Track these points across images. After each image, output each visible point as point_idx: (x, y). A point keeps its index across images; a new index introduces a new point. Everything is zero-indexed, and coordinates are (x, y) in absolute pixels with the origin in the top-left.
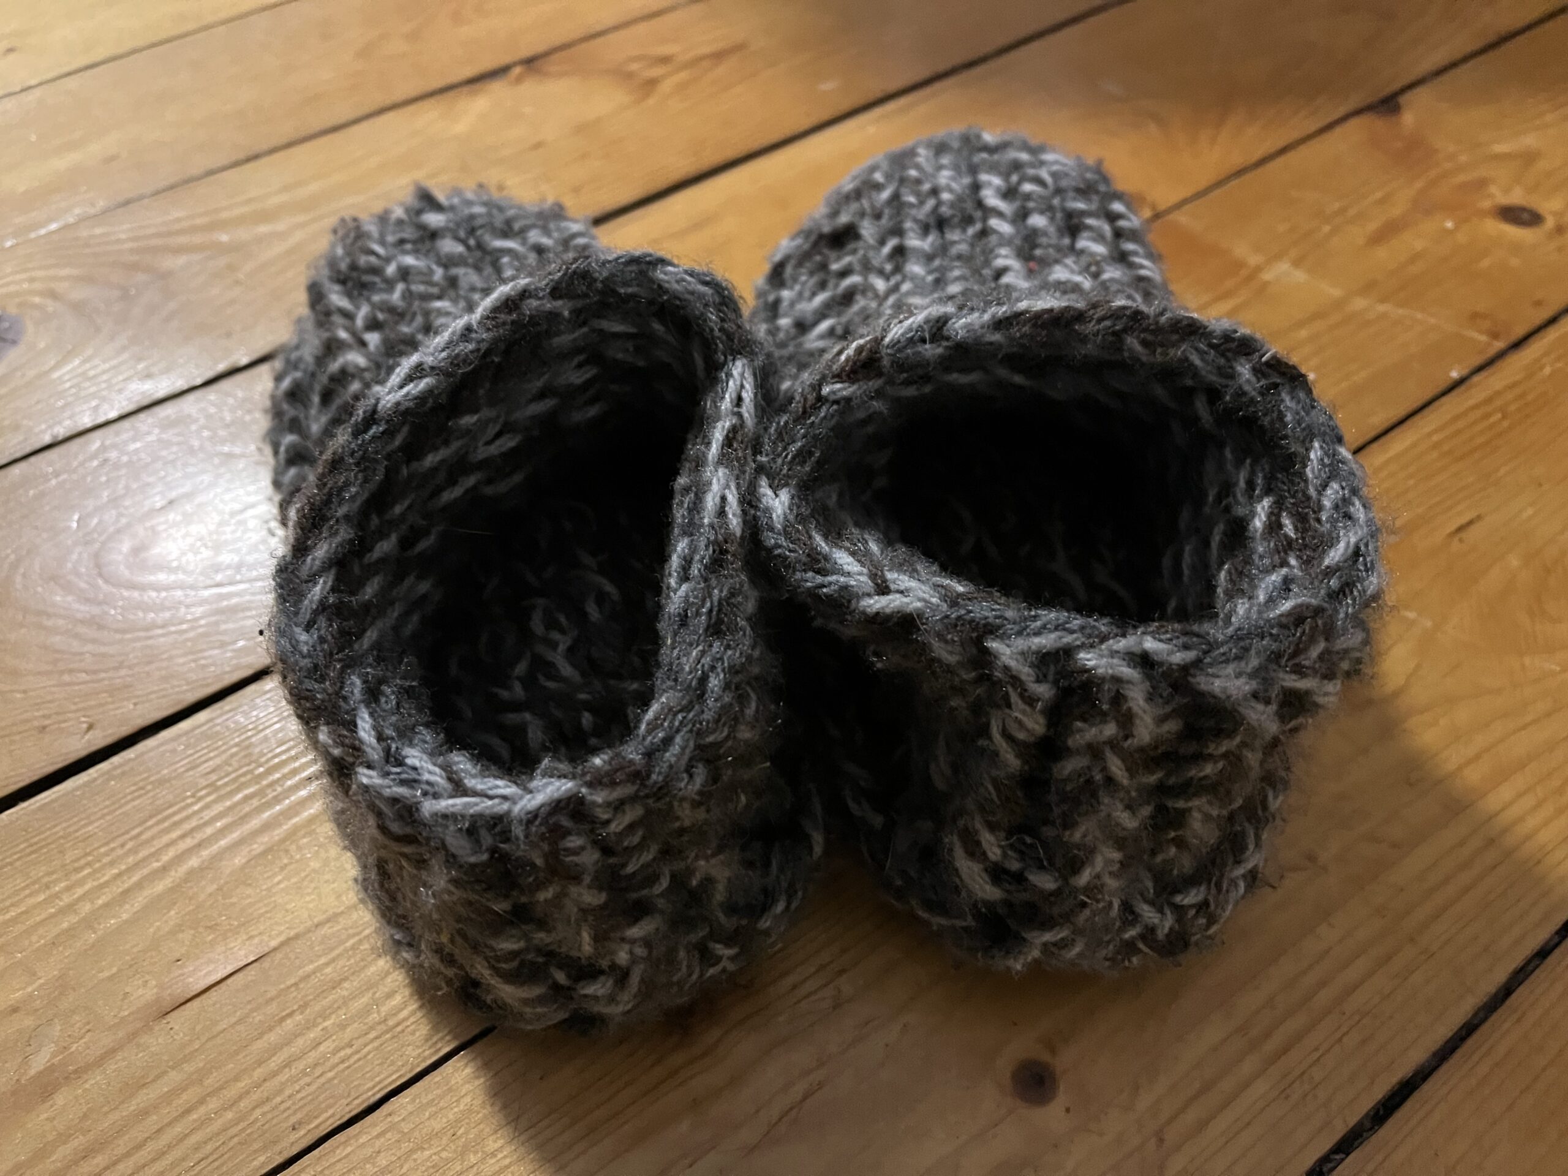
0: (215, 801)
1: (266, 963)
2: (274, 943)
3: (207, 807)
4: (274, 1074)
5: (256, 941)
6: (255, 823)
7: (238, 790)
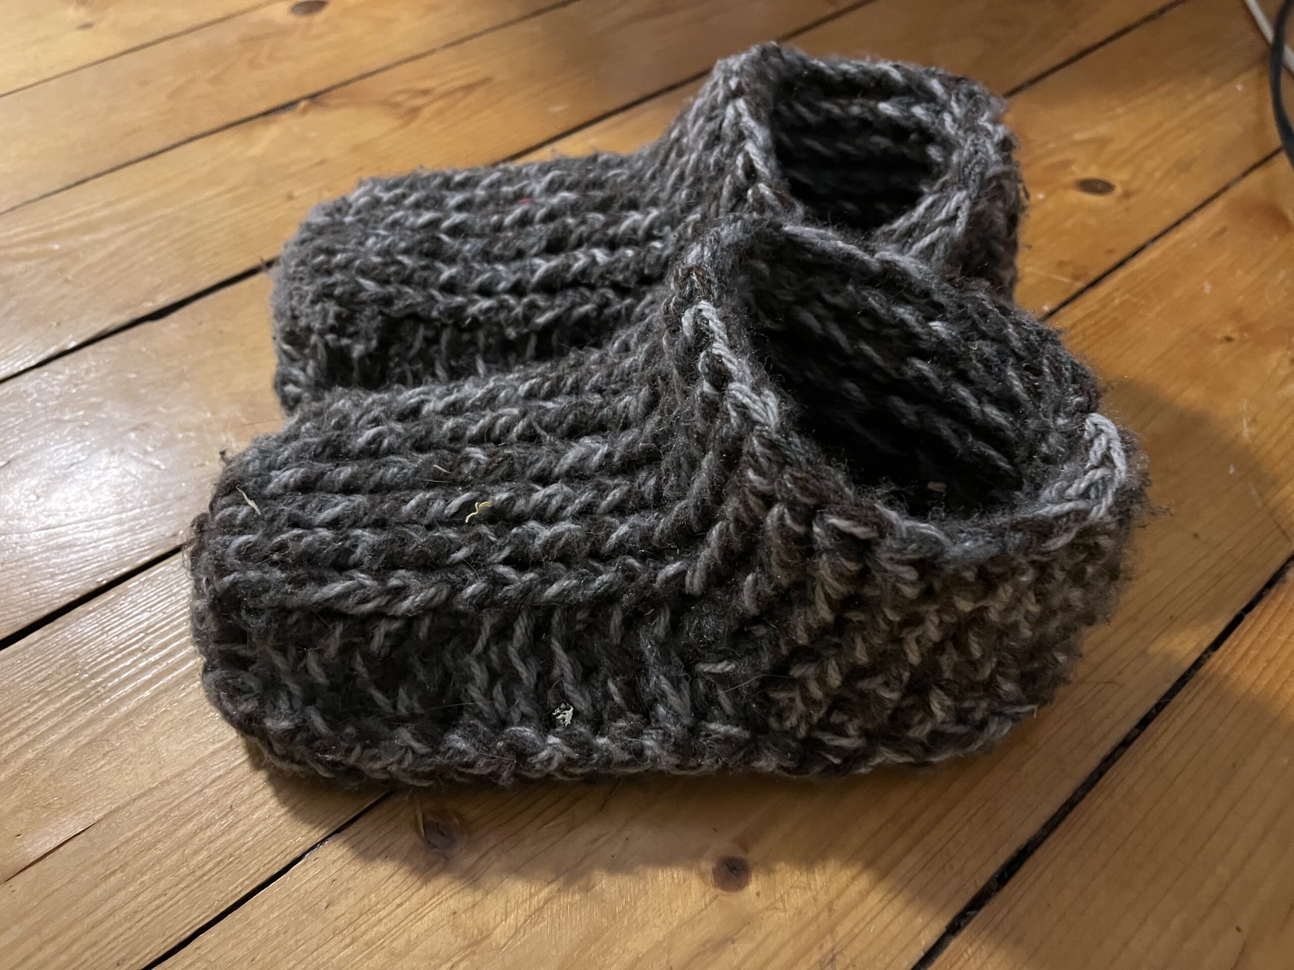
0: (46, 704)
1: (92, 832)
2: (97, 817)
3: (41, 709)
4: (102, 921)
5: (83, 815)
6: (81, 719)
7: (66, 693)
